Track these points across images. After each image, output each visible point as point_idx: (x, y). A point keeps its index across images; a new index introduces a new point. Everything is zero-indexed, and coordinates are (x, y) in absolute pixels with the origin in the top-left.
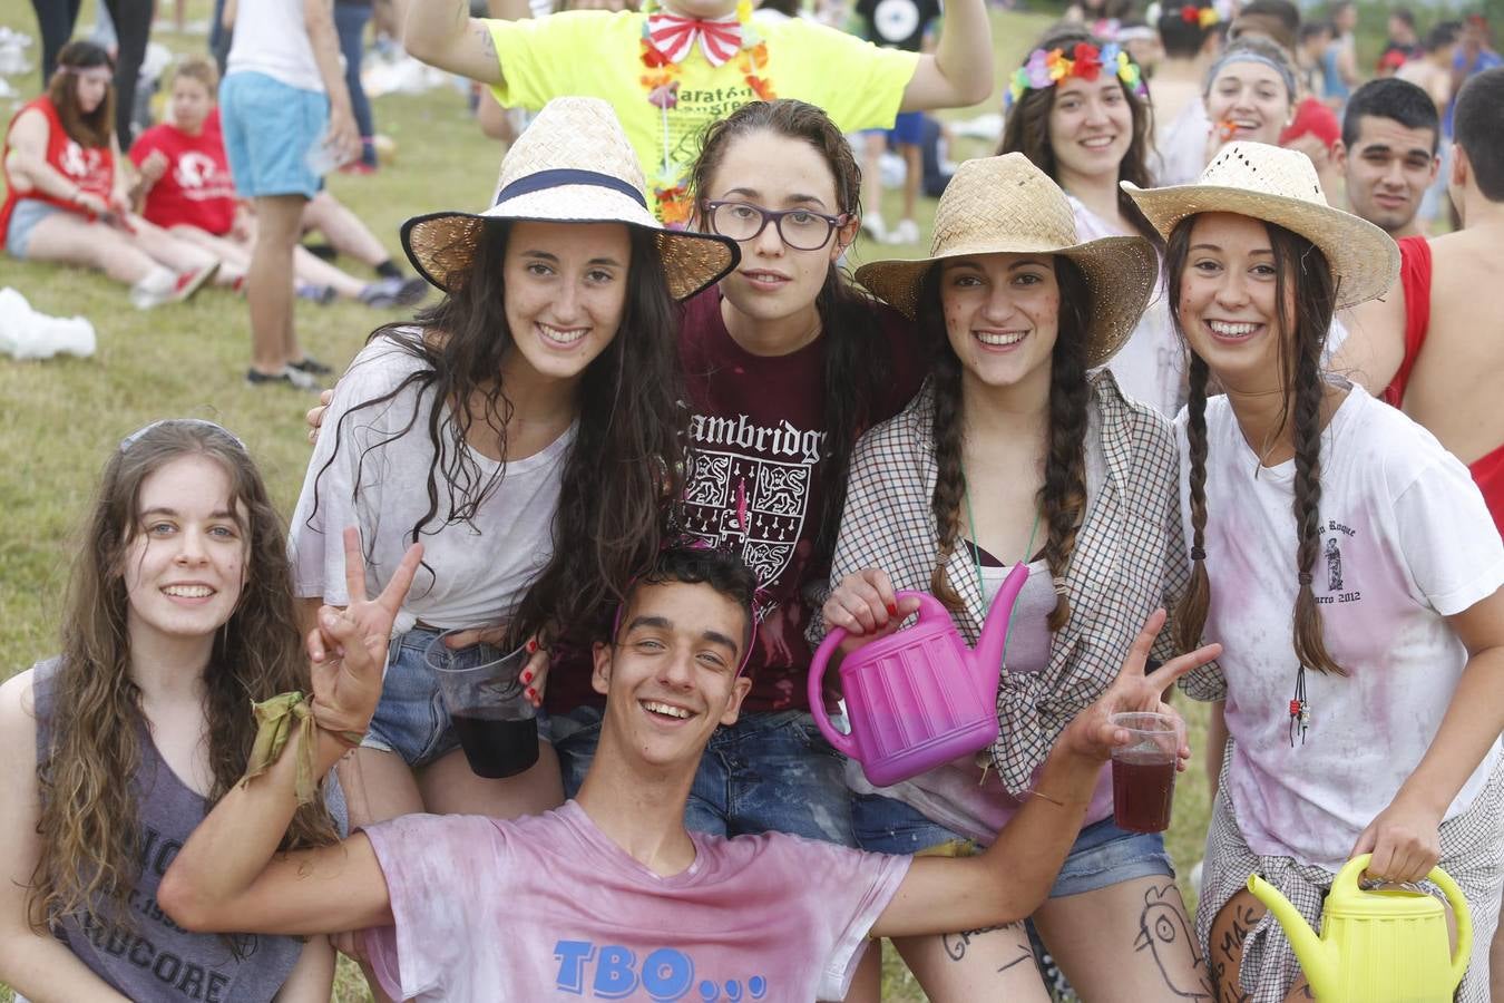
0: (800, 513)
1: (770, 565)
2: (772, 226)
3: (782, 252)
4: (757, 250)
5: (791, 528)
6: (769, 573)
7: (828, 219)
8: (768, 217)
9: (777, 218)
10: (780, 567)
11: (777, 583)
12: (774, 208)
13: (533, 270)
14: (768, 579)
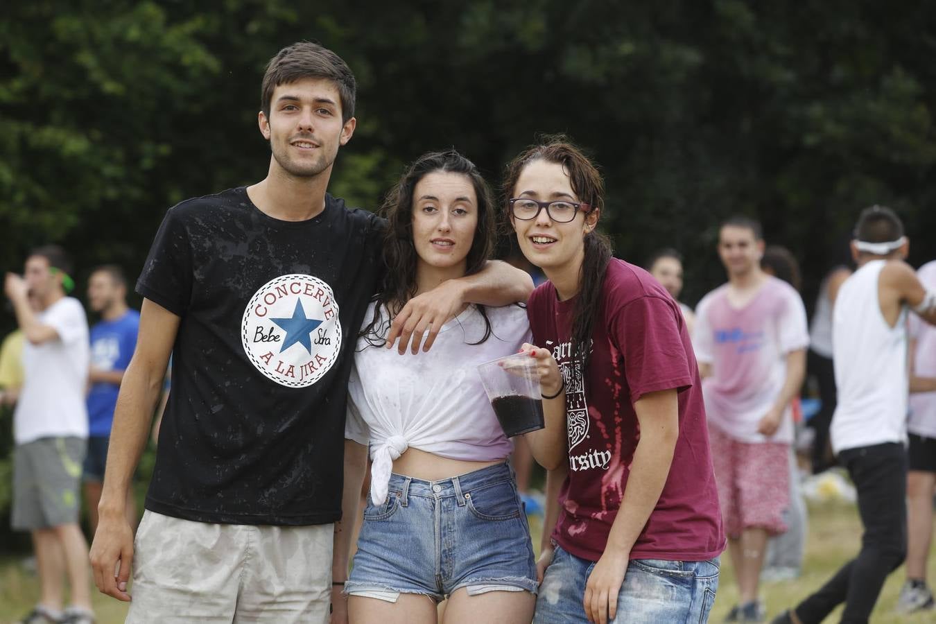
0: (582, 390)
1: (580, 425)
2: (544, 210)
3: (550, 224)
4: (536, 223)
5: (580, 399)
6: (582, 431)
7: (574, 205)
8: (541, 205)
9: (546, 205)
10: (586, 426)
11: (588, 437)
12: (544, 201)
13: (426, 211)
14: (583, 435)
